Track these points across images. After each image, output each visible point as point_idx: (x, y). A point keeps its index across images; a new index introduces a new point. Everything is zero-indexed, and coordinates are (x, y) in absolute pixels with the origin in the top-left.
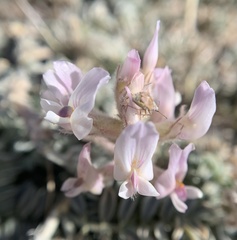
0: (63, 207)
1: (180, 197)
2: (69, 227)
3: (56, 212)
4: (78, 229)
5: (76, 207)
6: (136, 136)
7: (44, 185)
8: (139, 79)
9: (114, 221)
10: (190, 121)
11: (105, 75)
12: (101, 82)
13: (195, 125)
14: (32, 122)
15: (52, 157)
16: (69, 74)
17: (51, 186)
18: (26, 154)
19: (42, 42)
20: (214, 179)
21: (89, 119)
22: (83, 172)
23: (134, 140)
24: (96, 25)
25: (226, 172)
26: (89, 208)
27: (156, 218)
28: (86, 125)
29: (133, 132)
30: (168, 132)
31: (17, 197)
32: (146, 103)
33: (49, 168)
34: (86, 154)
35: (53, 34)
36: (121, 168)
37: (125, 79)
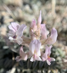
0: (17, 65)
1: (49, 61)
2: (19, 70)
3: (15, 66)
4: (21, 71)
5: (21, 65)
6: (35, 43)
7: (12, 58)
8: (36, 27)
9: (31, 68)
10: (51, 39)
11: (25, 26)
12: (24, 28)
13: (52, 40)
14: (7, 40)
15: (13, 50)
16: (16, 26)
17: (13, 59)
18: (6, 49)
19: (11, 17)
20: (60, 56)
21: (21, 39)
22: (21, 54)
23: (34, 45)
24: (26, 12)
25: (63, 54)
26: (24, 65)
27: (43, 67)
28: (21, 41)
29: (34, 42)
30: (45, 42)
31: (4, 62)
32: (37, 34)
33: (13, 53)
34: (22, 49)
35: (14, 15)
36: (31, 53)
37: (32, 27)
